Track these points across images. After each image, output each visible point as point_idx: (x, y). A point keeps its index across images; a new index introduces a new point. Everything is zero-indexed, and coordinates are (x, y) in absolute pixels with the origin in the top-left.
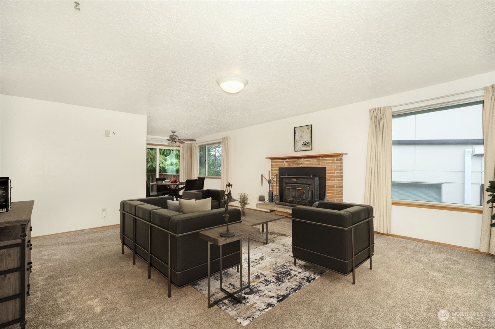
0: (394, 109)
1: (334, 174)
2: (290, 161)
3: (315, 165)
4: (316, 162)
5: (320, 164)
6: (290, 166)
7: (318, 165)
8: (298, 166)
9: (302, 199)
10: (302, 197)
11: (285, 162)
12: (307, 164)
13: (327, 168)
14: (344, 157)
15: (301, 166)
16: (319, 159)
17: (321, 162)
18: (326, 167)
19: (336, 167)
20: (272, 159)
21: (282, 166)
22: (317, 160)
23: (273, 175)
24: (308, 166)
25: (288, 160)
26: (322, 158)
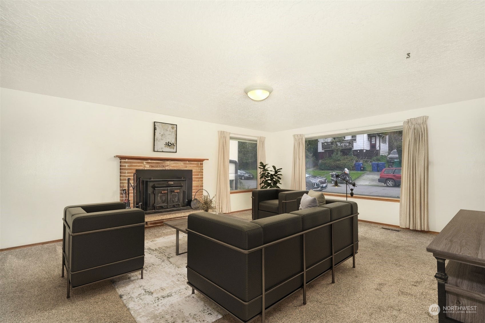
0: (232, 135)
1: (199, 176)
2: (154, 163)
3: (182, 168)
4: (183, 165)
5: (187, 167)
6: (153, 168)
7: (185, 168)
8: (163, 168)
9: (174, 202)
10: (174, 200)
11: (145, 163)
12: (173, 166)
13: (193, 171)
14: (204, 162)
15: (167, 168)
16: (186, 162)
17: (187, 165)
18: (193, 169)
19: (200, 170)
20: (122, 158)
21: (141, 168)
22: (184, 163)
23: (126, 179)
24: (175, 168)
25: (150, 161)
26: (188, 161)
